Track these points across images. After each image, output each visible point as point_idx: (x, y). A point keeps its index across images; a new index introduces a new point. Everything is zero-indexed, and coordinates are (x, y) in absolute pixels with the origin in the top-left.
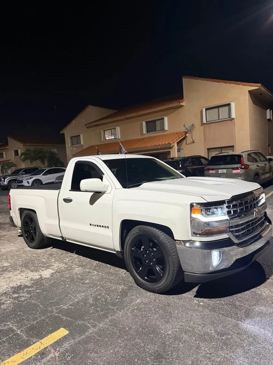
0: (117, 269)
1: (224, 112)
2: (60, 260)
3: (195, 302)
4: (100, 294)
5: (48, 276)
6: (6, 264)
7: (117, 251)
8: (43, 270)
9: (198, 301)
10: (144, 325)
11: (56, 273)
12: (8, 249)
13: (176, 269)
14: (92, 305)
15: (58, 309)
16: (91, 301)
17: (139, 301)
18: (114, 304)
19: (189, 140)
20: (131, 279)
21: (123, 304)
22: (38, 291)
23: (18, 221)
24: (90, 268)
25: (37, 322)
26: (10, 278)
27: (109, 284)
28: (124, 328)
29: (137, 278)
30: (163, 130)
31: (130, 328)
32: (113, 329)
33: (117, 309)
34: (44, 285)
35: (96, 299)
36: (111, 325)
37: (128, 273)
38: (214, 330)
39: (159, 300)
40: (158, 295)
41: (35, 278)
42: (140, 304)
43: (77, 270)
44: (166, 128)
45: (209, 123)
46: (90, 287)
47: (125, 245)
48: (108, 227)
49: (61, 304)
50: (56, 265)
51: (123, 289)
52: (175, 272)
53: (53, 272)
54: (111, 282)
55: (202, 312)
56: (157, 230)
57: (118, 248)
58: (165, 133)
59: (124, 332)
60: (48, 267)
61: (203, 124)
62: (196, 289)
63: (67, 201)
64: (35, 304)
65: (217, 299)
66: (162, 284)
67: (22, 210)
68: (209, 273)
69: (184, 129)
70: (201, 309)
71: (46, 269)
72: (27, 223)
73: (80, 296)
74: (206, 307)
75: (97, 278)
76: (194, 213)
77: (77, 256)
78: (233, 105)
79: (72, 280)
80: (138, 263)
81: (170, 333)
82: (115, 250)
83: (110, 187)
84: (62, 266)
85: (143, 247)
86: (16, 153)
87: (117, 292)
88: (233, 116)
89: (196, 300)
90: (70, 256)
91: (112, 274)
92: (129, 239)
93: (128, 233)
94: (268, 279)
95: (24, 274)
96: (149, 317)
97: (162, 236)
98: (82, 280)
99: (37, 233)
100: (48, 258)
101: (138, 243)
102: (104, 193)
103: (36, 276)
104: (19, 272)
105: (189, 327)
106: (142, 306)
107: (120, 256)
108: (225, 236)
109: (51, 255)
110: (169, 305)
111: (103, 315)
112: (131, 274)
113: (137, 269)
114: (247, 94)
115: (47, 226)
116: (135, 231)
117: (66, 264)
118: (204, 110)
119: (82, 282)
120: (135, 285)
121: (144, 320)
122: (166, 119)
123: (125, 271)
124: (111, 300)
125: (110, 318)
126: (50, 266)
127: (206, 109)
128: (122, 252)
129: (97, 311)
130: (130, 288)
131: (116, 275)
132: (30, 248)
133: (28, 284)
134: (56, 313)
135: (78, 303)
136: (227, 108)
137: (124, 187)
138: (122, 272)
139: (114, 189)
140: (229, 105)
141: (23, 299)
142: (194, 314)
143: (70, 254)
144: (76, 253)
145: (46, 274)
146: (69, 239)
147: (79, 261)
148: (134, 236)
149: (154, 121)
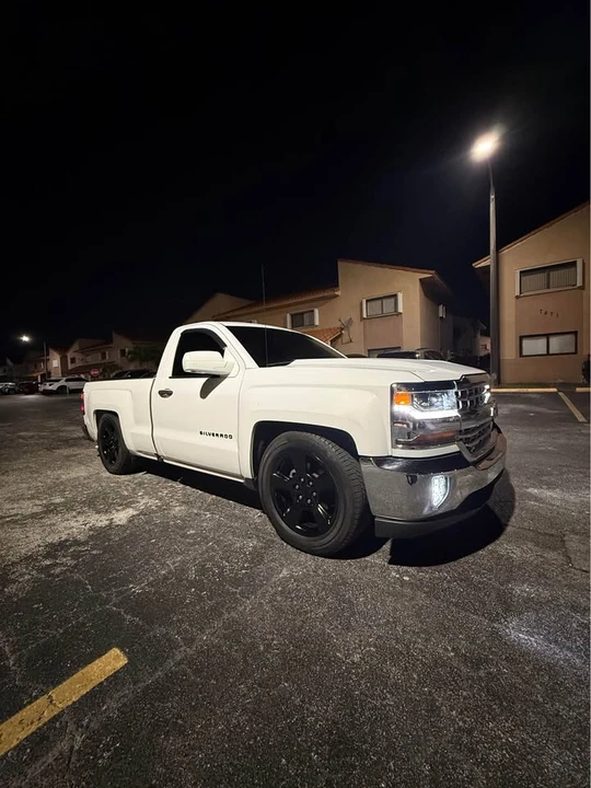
0: (246, 508)
1: (388, 305)
2: (152, 493)
3: (394, 574)
4: (211, 559)
5: (124, 522)
6: (58, 500)
7: (247, 479)
8: (118, 511)
9: (398, 572)
10: (297, 635)
11: (138, 515)
12: (73, 475)
13: (358, 511)
14: (192, 584)
15: (121, 593)
16: (192, 575)
17: (285, 572)
18: (236, 582)
19: (345, 338)
20: (270, 527)
21: (254, 580)
22: (94, 552)
23: (94, 431)
24: (200, 508)
25: (66, 632)
26: (54, 525)
27: (231, 537)
28: (254, 646)
29: (281, 526)
30: (312, 324)
31: (268, 646)
32: (231, 647)
33: (242, 593)
34: (109, 540)
35: (202, 570)
36: (225, 637)
37: (264, 516)
38: (453, 649)
39: (324, 571)
40: (321, 559)
41: (99, 524)
42: (287, 580)
43: (178, 510)
44: (317, 323)
45: (369, 318)
46: (193, 544)
47: (261, 468)
48: (231, 437)
49: (131, 582)
50: (144, 502)
51: (254, 547)
52: (357, 517)
53: (135, 513)
54: (234, 533)
55: (412, 599)
56: (323, 440)
57: (248, 473)
58: (315, 329)
59: (254, 658)
60: (128, 505)
61: (362, 319)
62: (387, 547)
63: (165, 394)
64: (79, 582)
65: (433, 568)
66: (330, 538)
67: (99, 413)
68: (421, 520)
69: (339, 325)
70: (408, 591)
71: (123, 509)
72: (106, 434)
73: (172, 563)
74: (416, 585)
75: (211, 523)
76: (398, 403)
77: (181, 486)
78: (400, 296)
79: (165, 527)
80: (284, 500)
81: (356, 658)
82: (242, 477)
83: (236, 366)
84: (153, 503)
85: (294, 471)
86: (123, 352)
87: (245, 554)
88: (400, 310)
89: (394, 572)
90: (171, 487)
91: (237, 518)
92: (268, 457)
93: (266, 445)
94: (507, 525)
95: (81, 519)
96: (306, 612)
97: (332, 449)
98: (182, 528)
99: (120, 450)
100: (134, 489)
101: (284, 463)
102: (225, 377)
103: (101, 521)
104: (74, 513)
105: (397, 642)
106: (292, 585)
107: (252, 487)
108: (453, 448)
109: (140, 484)
110: (344, 584)
111: (213, 609)
112: (270, 519)
113: (281, 510)
114: (418, 283)
115: (135, 437)
116: (279, 442)
117: (160, 499)
118: (364, 301)
119: (181, 532)
120: (278, 539)
121: (298, 623)
122: (316, 311)
123: (259, 512)
124: (232, 571)
125: (226, 616)
126: (133, 502)
127: (367, 301)
128: (255, 481)
129: (201, 598)
130: (269, 545)
131: (245, 519)
132: (108, 474)
133: (81, 538)
134: (115, 605)
135: (166, 578)
136: (393, 300)
137: (261, 365)
138: (256, 515)
139: (242, 369)
140: (395, 296)
141: (58, 570)
142: (399, 606)
143: (171, 483)
144: (181, 482)
145: (121, 517)
146: (168, 459)
147: (184, 495)
148: (277, 451)
149: (302, 314)
